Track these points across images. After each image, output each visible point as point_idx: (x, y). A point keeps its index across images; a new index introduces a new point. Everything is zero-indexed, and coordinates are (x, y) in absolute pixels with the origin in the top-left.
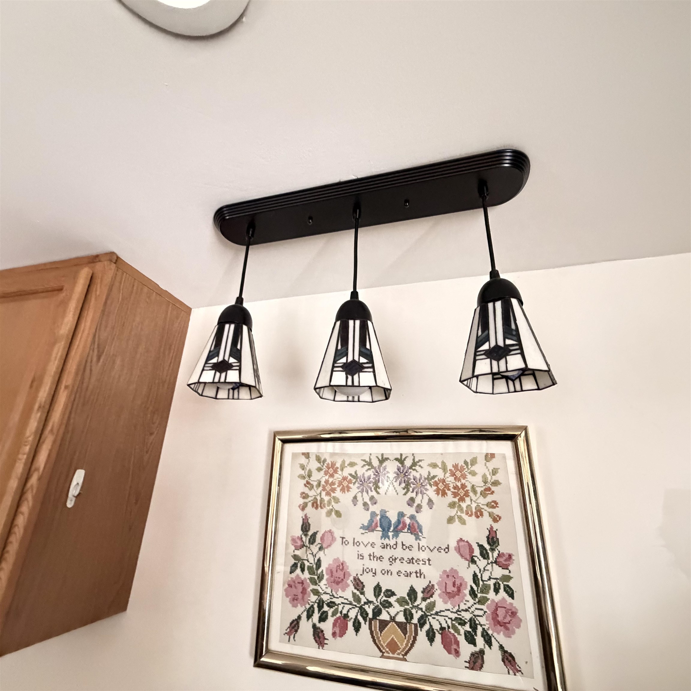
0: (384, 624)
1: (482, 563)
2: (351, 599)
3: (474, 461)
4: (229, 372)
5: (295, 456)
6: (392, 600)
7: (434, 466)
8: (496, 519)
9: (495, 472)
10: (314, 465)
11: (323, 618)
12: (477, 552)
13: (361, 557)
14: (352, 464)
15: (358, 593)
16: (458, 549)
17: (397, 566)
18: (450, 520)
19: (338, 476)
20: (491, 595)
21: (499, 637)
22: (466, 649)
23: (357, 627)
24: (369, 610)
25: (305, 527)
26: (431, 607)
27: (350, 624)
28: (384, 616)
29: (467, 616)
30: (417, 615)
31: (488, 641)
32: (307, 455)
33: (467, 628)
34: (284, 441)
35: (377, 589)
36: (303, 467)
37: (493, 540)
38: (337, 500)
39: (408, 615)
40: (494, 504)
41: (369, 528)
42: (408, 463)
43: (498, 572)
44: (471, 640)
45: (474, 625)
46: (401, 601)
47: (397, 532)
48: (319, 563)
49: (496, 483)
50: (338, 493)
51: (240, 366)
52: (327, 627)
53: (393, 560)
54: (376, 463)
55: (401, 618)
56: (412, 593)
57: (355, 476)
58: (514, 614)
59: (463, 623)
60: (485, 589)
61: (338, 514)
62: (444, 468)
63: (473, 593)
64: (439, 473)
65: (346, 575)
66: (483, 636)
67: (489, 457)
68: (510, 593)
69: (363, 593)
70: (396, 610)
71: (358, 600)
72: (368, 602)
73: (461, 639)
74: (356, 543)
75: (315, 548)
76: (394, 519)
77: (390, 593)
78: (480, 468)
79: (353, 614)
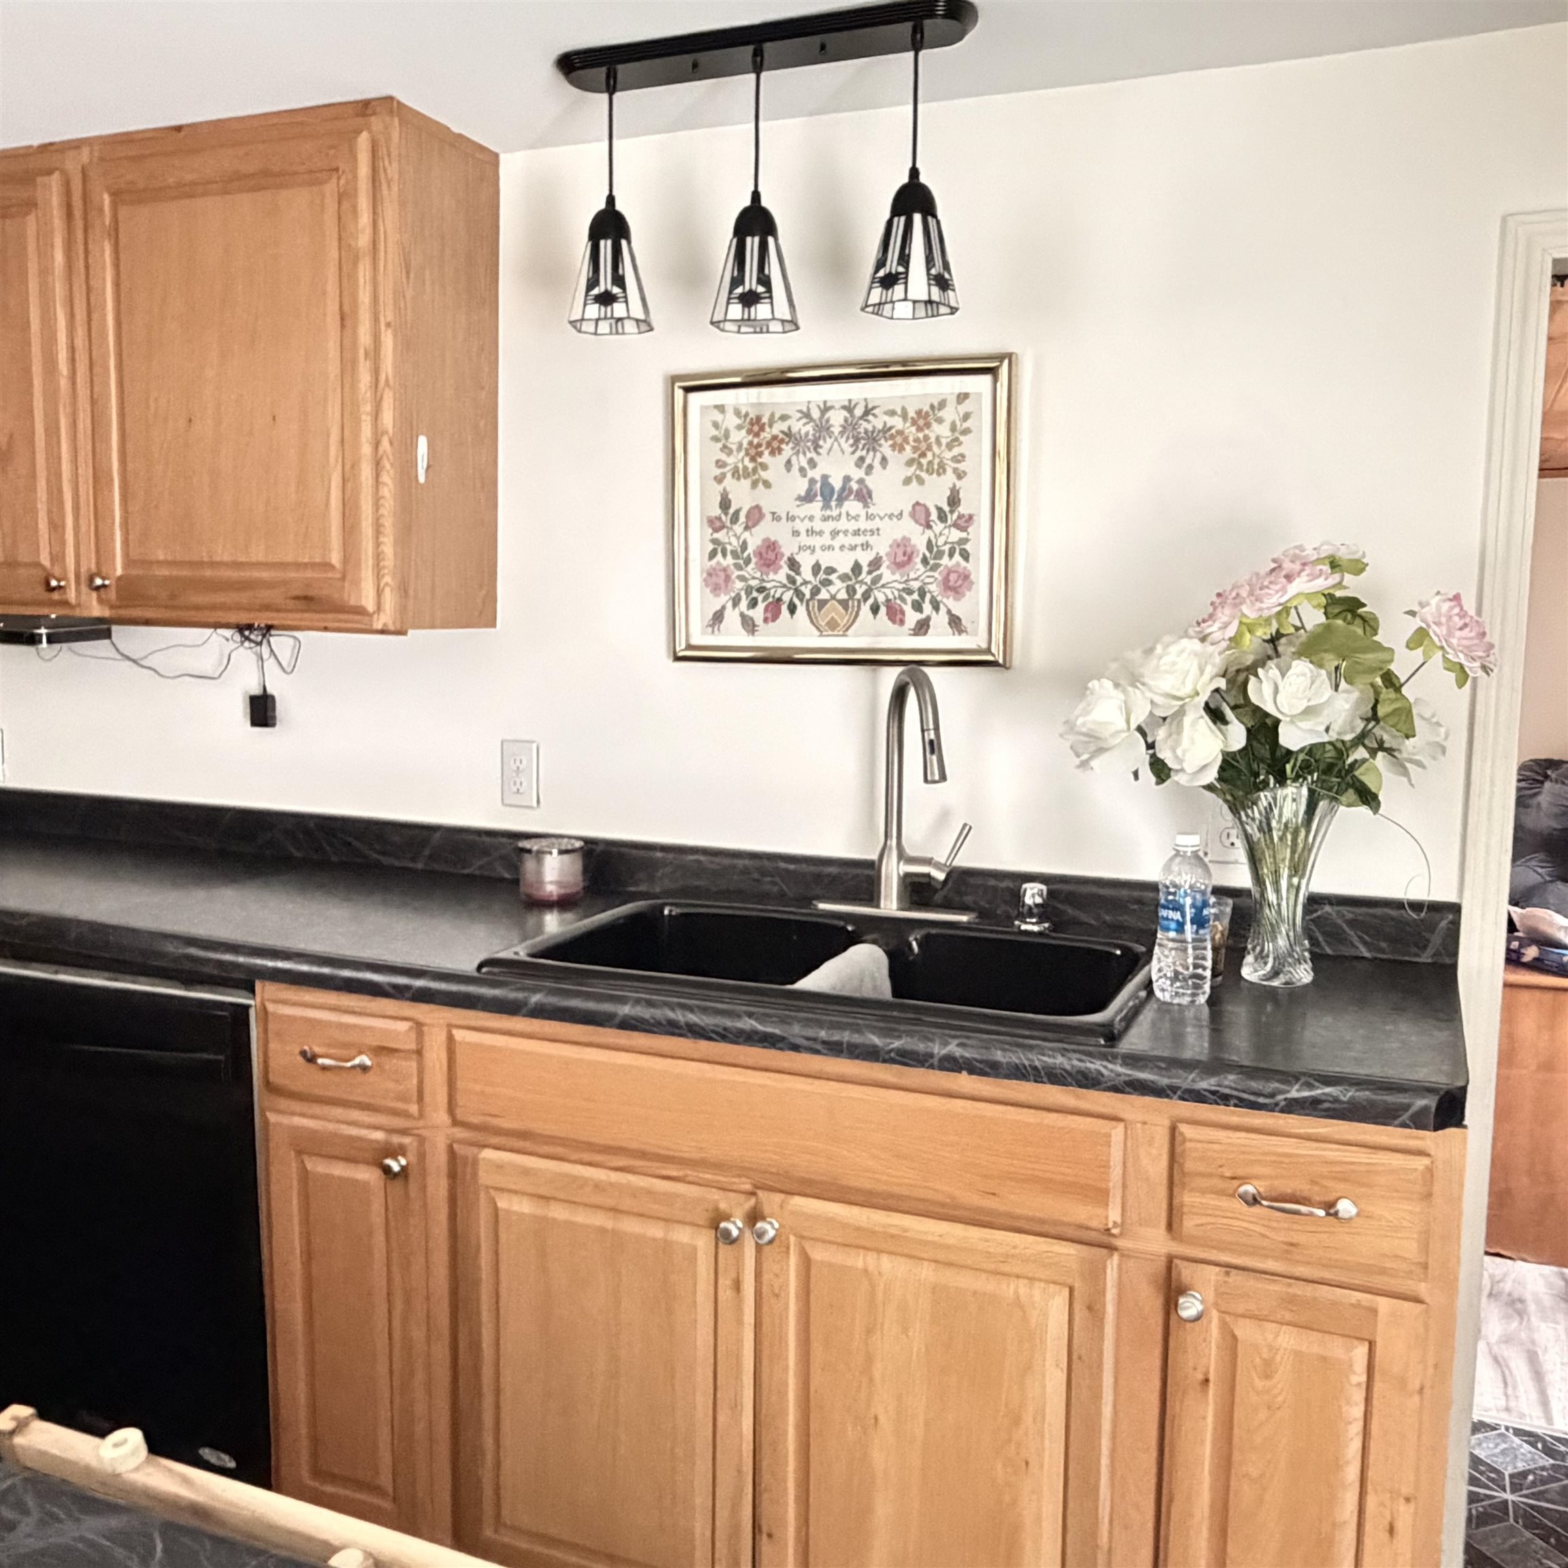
0: (822, 603)
1: (938, 527)
2: (785, 581)
3: (942, 404)
4: (615, 305)
5: (704, 409)
6: (833, 577)
7: (892, 413)
8: (960, 475)
9: (966, 417)
10: (731, 421)
11: (753, 604)
12: (934, 515)
13: (796, 533)
14: (784, 418)
15: (792, 574)
16: (913, 515)
17: (841, 539)
18: (907, 481)
19: (766, 435)
20: (945, 561)
21: (949, 602)
22: (912, 617)
23: (792, 609)
24: (806, 591)
25: (725, 504)
26: (876, 580)
27: (784, 608)
28: (824, 595)
29: (915, 585)
30: (860, 590)
31: (936, 606)
32: (721, 408)
33: (916, 596)
34: (688, 390)
35: (816, 568)
36: (716, 425)
37: (954, 501)
38: (764, 467)
39: (851, 591)
40: (960, 458)
41: (808, 498)
42: (858, 412)
43: (956, 535)
44: (917, 607)
45: (922, 593)
46: (844, 578)
47: (841, 501)
48: (744, 546)
49: (966, 432)
50: (766, 458)
51: (626, 297)
52: (758, 614)
53: (835, 533)
54: (816, 414)
55: (843, 595)
56: (857, 568)
57: (788, 434)
58: (966, 577)
59: (910, 592)
60: (940, 555)
61: (767, 484)
62: (904, 415)
63: (925, 561)
64: (897, 422)
65: (778, 556)
66: (931, 602)
67: (962, 397)
68: (965, 556)
69: (798, 573)
70: (838, 588)
71: (793, 581)
72: (805, 583)
73: (908, 609)
74: (791, 518)
75: (738, 528)
76: (837, 484)
77: (831, 570)
78: (950, 414)
79: (787, 597)
